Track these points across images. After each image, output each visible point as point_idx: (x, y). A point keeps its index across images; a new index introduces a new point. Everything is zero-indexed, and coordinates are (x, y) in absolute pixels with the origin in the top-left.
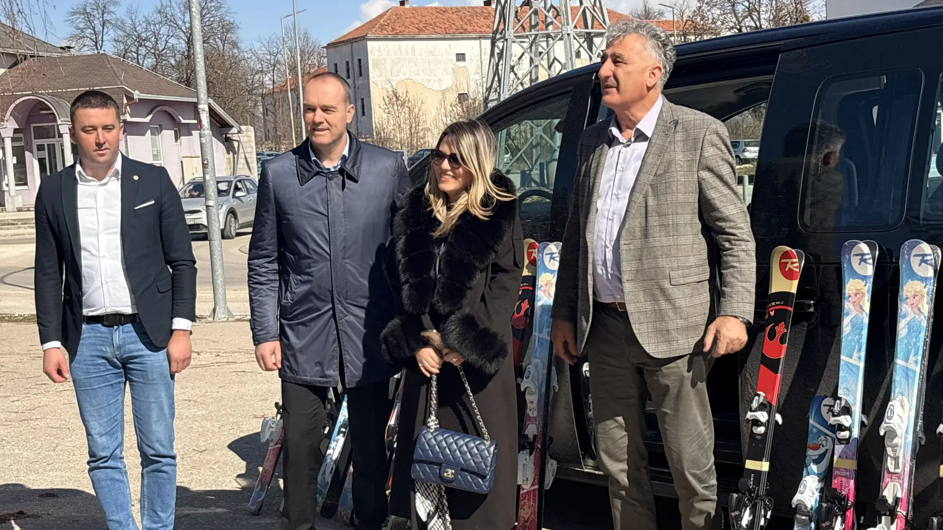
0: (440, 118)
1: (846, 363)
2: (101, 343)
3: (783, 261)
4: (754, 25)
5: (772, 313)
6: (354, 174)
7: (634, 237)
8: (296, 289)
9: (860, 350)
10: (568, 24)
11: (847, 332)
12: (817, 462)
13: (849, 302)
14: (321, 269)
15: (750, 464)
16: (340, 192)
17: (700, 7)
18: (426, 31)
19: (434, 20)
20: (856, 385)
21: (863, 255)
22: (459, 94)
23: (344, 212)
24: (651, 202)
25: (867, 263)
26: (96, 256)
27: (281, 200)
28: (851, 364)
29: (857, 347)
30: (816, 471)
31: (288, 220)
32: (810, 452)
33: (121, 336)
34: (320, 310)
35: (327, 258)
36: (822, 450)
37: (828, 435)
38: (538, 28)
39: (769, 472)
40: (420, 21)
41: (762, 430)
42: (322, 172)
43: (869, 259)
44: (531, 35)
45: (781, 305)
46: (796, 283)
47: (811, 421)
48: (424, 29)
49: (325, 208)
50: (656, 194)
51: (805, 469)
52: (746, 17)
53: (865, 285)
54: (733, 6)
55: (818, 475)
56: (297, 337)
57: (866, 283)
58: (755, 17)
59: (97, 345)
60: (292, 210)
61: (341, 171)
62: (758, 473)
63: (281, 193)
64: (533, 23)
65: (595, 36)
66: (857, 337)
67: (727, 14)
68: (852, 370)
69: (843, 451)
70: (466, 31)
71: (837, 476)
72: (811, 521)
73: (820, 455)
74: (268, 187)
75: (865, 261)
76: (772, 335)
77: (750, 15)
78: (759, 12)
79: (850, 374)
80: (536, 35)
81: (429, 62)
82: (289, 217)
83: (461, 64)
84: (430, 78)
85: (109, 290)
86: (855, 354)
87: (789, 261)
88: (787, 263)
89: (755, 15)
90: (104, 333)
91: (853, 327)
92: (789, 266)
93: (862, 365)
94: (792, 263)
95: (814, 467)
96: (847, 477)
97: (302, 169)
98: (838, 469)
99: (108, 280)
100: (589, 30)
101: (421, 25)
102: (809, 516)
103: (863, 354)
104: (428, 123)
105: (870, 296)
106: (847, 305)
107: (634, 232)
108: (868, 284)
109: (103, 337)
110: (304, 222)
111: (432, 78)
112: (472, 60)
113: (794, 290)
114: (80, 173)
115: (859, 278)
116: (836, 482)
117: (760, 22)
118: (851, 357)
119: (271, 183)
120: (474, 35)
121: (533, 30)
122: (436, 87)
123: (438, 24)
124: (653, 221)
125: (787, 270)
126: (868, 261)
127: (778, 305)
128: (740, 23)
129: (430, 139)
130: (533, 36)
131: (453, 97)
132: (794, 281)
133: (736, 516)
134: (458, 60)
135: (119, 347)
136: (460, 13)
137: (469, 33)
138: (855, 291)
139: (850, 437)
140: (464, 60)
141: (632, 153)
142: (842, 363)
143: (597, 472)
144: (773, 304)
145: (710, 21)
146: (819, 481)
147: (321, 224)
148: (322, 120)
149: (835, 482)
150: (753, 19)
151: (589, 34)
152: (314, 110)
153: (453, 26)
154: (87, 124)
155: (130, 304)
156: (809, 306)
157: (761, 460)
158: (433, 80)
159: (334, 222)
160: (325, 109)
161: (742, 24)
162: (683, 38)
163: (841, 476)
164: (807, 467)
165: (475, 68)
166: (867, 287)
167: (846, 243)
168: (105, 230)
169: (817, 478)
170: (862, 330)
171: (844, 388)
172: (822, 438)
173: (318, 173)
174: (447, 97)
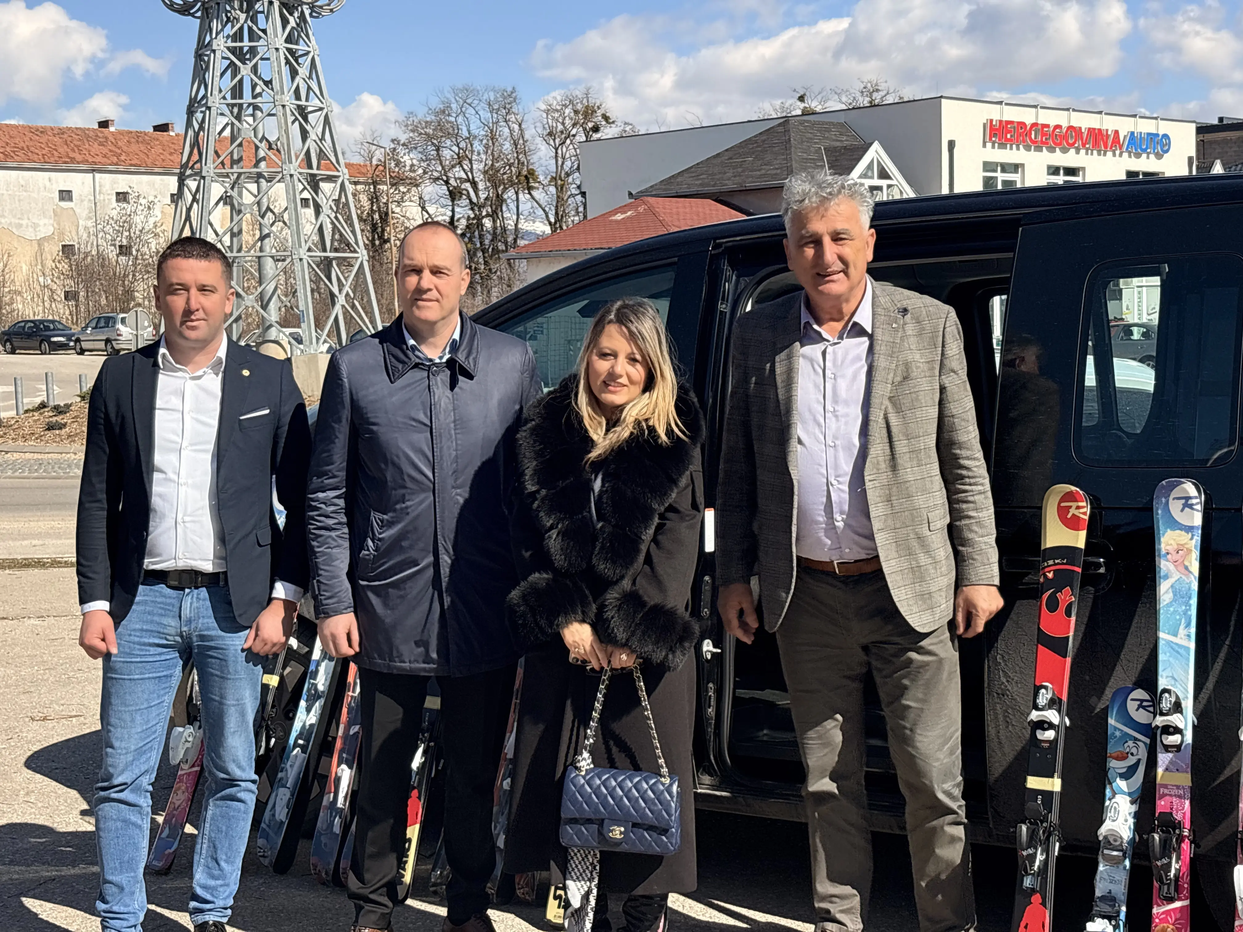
0: (35, 276)
1: (1169, 643)
2: (160, 611)
3: (1063, 504)
4: (464, 176)
5: (1050, 575)
6: (469, 366)
7: (878, 470)
8: (380, 534)
9: (1188, 625)
10: (290, 162)
11: (1167, 601)
12: (1127, 775)
13: (1168, 561)
14: (421, 502)
15: (1033, 782)
16: (448, 392)
17: (394, 149)
18: (16, 157)
19: (27, 143)
20: (1187, 673)
21: (1188, 498)
22: (64, 246)
23: (454, 421)
24: (894, 421)
25: (1193, 509)
26: (174, 482)
27: (362, 404)
28: (1176, 644)
29: (1183, 621)
30: (1126, 790)
31: (372, 432)
32: (1113, 764)
33: (195, 605)
34: (418, 565)
35: (429, 487)
36: (1132, 761)
37: (1139, 740)
38: (241, 164)
39: (1063, 793)
40: (7, 144)
41: (1050, 734)
42: (422, 364)
43: (1197, 504)
44: (232, 173)
45: (1063, 564)
46: (1083, 534)
47: (1111, 721)
48: (12, 154)
49: (425, 414)
50: (899, 410)
51: (1108, 787)
52: (453, 166)
53: (1192, 539)
54: (438, 150)
55: (1130, 794)
56: (386, 605)
57: (1193, 535)
58: (465, 167)
59: (154, 615)
60: (376, 417)
61: (451, 364)
62: (1048, 795)
63: (361, 394)
64: (236, 157)
65: (322, 180)
66: (1184, 608)
67: (430, 160)
68: (1178, 652)
69: (1171, 762)
70: (73, 160)
71: (1163, 796)
72: (1125, 858)
73: (1129, 768)
74: (342, 385)
75: (1191, 506)
76: (1053, 605)
77: (460, 163)
78: (471, 161)
79: (1177, 659)
80: (240, 174)
81: (19, 201)
82: (375, 428)
83: (65, 204)
84: (21, 222)
85: (185, 533)
86: (1182, 632)
87: (1074, 505)
88: (1070, 507)
89: (466, 165)
90: (170, 597)
91: (1175, 595)
92: (1072, 511)
93: (1192, 645)
94: (1078, 508)
95: (1121, 784)
96: (1180, 797)
97: (393, 360)
98: (1165, 786)
99: (187, 519)
100: (315, 171)
101: (8, 149)
102: (1122, 850)
103: (1193, 630)
104: (17, 284)
105: (1198, 553)
106: (1164, 565)
107: (878, 463)
108: (1195, 537)
109: (166, 604)
110: (396, 435)
111: (24, 222)
112: (82, 201)
113: (1081, 544)
114: (164, 355)
115: (1181, 529)
116: (1163, 803)
117: (472, 173)
118: (1175, 635)
119: (345, 380)
120: (85, 167)
121: (235, 166)
122: (30, 234)
123: (32, 149)
124: (901, 446)
125: (1069, 516)
126: (1195, 507)
127: (1058, 564)
128: (445, 172)
129: (20, 306)
130: (236, 175)
131: (53, 249)
132: (1080, 532)
133: (1029, 855)
134: (62, 199)
135: (189, 621)
136: (65, 136)
137: (78, 163)
138: (1176, 547)
139: (1182, 742)
140: (71, 199)
141: (846, 354)
142: (1161, 644)
143: (718, 793)
144: (1051, 562)
145: (408, 168)
146: (1132, 803)
147: (422, 438)
148: (432, 287)
149: (1161, 805)
150: (464, 170)
151: (313, 176)
152: (418, 271)
153: (55, 152)
154: (175, 280)
155: (212, 557)
156: (1099, 565)
157: (1052, 777)
158: (25, 225)
159: (440, 436)
160: (436, 271)
161: (450, 175)
162: (372, 187)
163: (1171, 795)
164: (1110, 783)
165: (87, 212)
166: (1194, 541)
167: (1164, 482)
168: (191, 445)
169: (1128, 799)
170: (1190, 598)
171: (1167, 677)
172: (1130, 743)
173: (416, 366)
174: (46, 249)
